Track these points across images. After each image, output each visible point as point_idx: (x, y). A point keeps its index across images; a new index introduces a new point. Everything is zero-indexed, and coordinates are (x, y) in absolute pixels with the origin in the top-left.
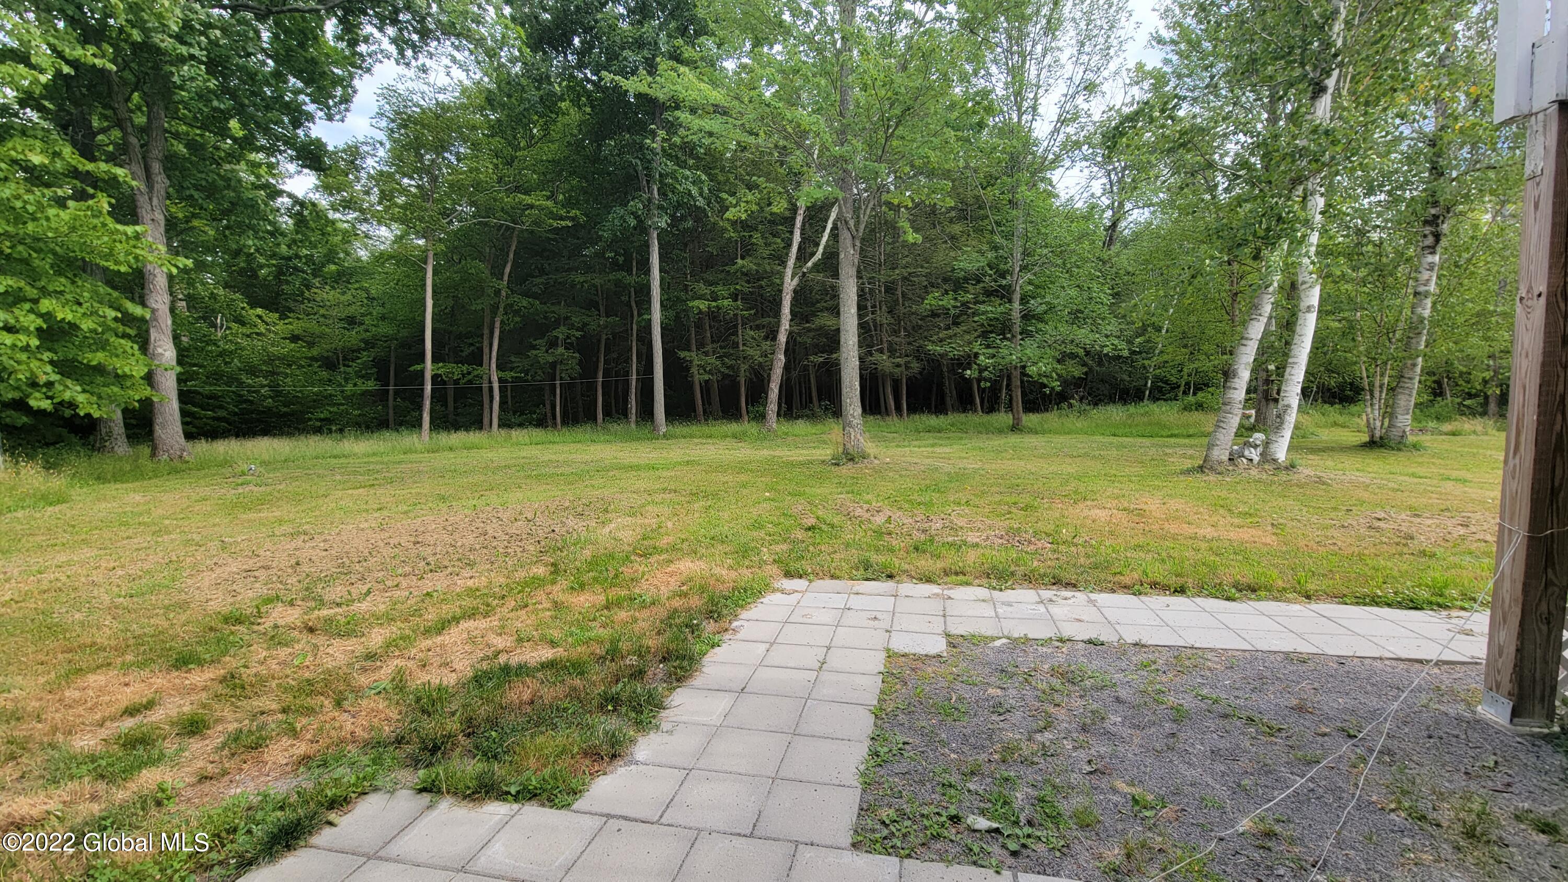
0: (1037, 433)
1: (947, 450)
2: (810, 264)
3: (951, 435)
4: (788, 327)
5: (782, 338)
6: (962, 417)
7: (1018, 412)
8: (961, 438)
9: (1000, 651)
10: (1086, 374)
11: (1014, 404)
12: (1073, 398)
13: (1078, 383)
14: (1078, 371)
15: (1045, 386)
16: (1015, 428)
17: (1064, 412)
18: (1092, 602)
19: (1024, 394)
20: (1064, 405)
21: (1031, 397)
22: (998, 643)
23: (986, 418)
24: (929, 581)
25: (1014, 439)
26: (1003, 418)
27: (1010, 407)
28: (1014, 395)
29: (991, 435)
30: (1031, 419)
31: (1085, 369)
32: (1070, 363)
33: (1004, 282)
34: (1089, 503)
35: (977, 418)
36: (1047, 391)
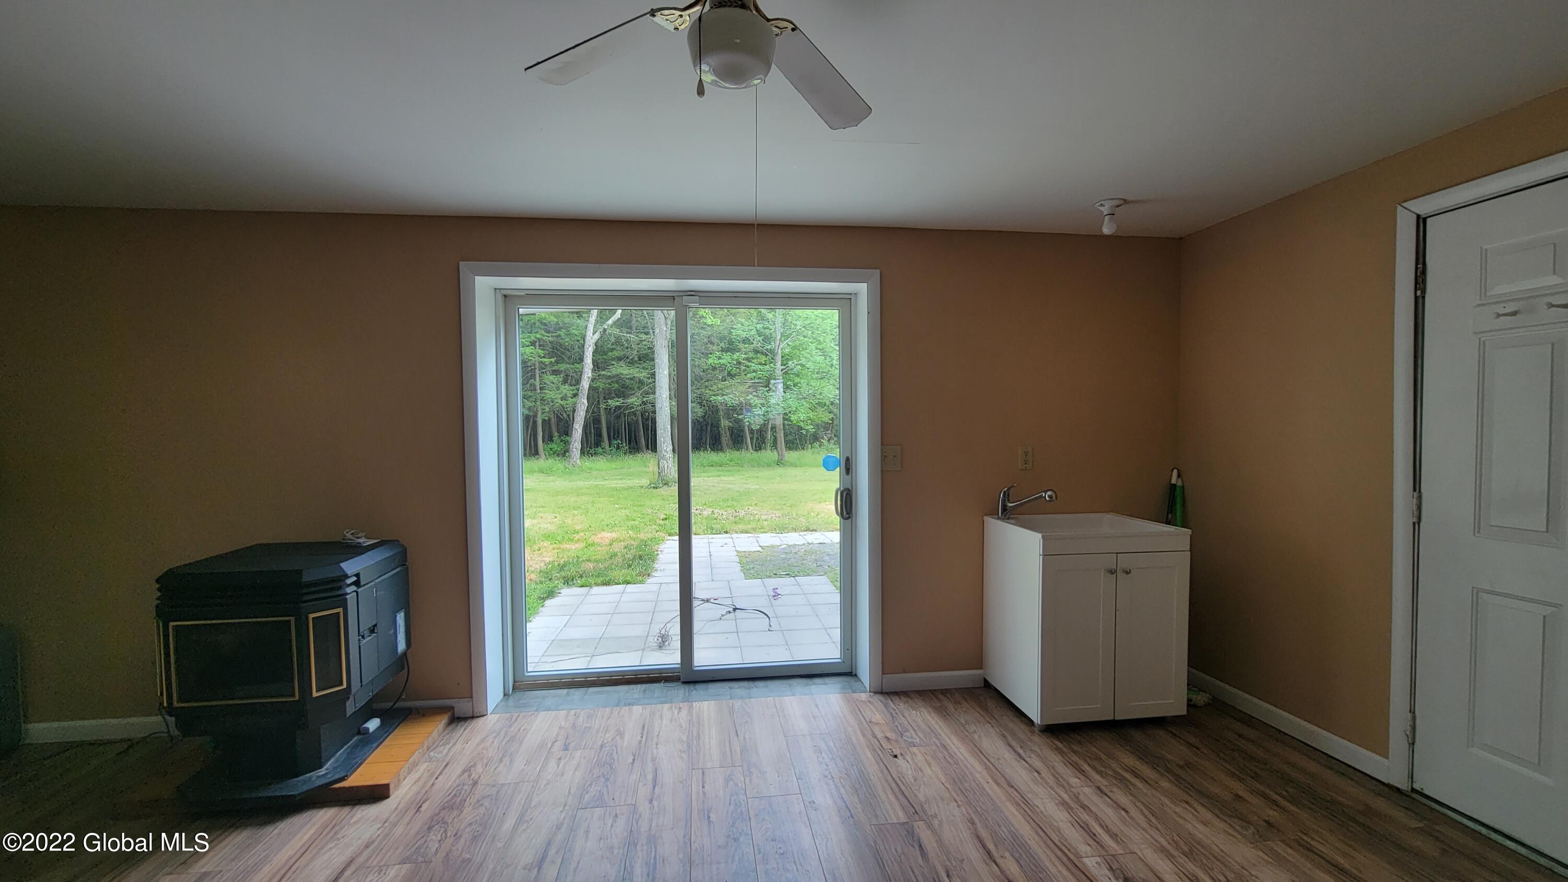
0: (796, 466)
1: (731, 478)
2: (610, 322)
3: (731, 468)
4: (590, 375)
5: (585, 384)
6: (736, 454)
7: (782, 450)
8: (739, 471)
9: (784, 549)
10: (832, 419)
11: (779, 443)
12: (823, 438)
13: (827, 426)
14: (826, 417)
15: (801, 428)
16: (780, 463)
17: (816, 450)
18: (823, 535)
19: (786, 435)
20: (817, 444)
21: (791, 438)
22: (783, 547)
23: (756, 455)
24: (747, 532)
25: (780, 470)
26: (768, 455)
27: (775, 445)
28: (778, 435)
29: (761, 468)
30: (791, 456)
31: (831, 416)
32: (820, 409)
33: (769, 347)
34: (827, 503)
35: (748, 454)
36: (804, 432)
